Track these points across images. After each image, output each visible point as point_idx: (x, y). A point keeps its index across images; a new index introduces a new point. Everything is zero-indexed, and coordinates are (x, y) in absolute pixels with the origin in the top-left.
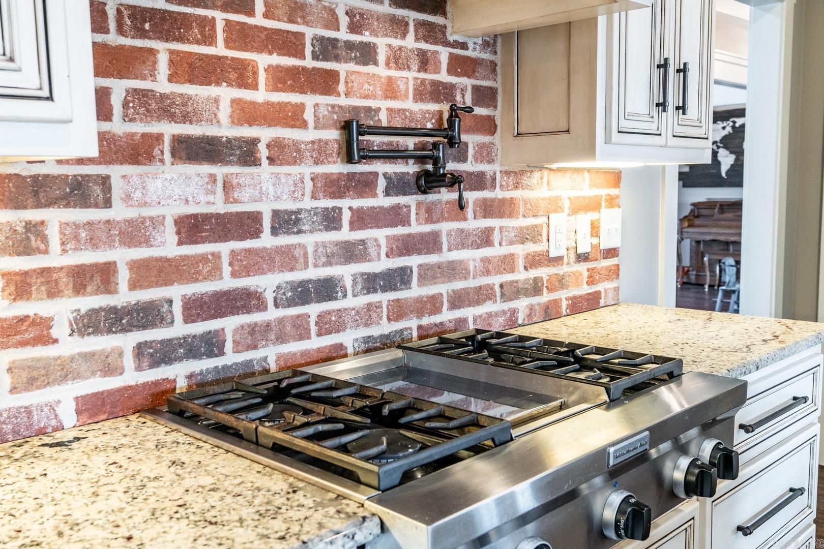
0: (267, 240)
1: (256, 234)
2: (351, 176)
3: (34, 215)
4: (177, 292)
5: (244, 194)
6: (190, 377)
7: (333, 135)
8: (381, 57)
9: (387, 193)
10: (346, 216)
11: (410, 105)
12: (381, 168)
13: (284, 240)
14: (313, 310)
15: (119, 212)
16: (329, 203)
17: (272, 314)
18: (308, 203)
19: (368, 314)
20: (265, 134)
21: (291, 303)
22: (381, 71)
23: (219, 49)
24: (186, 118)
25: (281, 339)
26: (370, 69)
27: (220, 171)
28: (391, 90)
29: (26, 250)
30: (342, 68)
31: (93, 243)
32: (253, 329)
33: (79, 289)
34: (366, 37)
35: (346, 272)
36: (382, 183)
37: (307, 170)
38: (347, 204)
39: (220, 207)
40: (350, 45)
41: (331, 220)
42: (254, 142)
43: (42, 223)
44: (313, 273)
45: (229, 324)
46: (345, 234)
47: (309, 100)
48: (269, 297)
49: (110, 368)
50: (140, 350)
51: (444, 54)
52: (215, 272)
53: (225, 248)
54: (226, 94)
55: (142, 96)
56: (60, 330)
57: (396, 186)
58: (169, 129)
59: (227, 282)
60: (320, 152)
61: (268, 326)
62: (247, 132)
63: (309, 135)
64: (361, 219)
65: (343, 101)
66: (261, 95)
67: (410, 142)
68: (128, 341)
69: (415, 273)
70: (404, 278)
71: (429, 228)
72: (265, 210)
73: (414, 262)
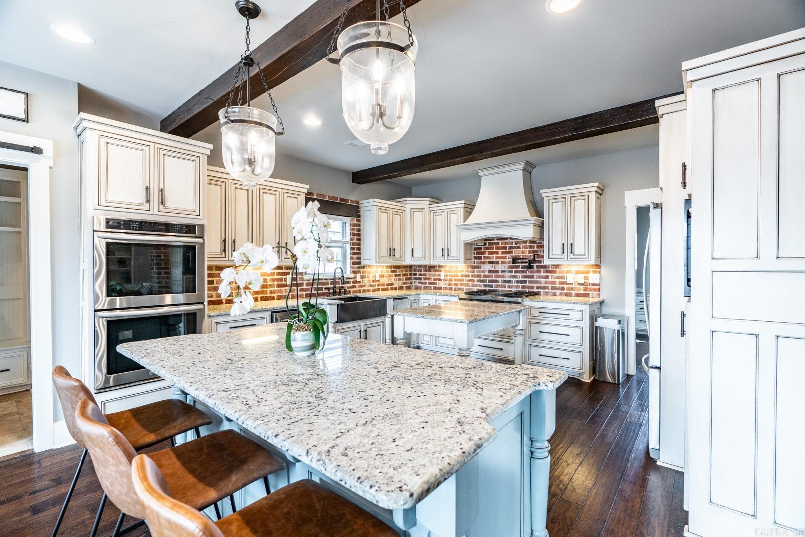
0: (500, 274)
1: (499, 273)
2: (515, 266)
3: (474, 269)
4: (488, 279)
5: (497, 268)
6: (489, 290)
7: (511, 260)
8: (521, 248)
9: (522, 268)
10: (514, 271)
11: (527, 254)
12: (521, 264)
13: (502, 274)
14: (507, 285)
15: (482, 269)
16: (511, 269)
17: (500, 284)
18: (507, 269)
19: (517, 287)
20: (500, 260)
21: (503, 283)
22: (521, 249)
23: (495, 250)
24: (490, 259)
25: (501, 287)
26: (519, 249)
27: (494, 265)
28: (523, 252)
29: (472, 273)
30: (513, 250)
31: (479, 273)
32: (497, 285)
33: (477, 277)
34: (518, 245)
35: (514, 280)
36: (521, 267)
37: (507, 265)
38: (514, 270)
39: (494, 269)
40: (515, 247)
41: (511, 272)
42: (499, 261)
44: (507, 279)
45: (494, 284)
46: (513, 274)
47: (508, 255)
48: (500, 282)
49: (480, 287)
50: (483, 285)
51: (535, 245)
52: (493, 277)
53: (494, 274)
54: (495, 255)
55: (485, 256)
56: (475, 281)
57: (523, 267)
58: (487, 260)
59: (494, 279)
60: (509, 262)
61: (499, 286)
62: (498, 260)
63: (508, 260)
64: (516, 272)
65: (514, 255)
66: (500, 255)
67: (527, 260)
68: (482, 284)
69: (528, 282)
70: (525, 282)
71: (531, 274)
72: (500, 270)
73: (528, 280)
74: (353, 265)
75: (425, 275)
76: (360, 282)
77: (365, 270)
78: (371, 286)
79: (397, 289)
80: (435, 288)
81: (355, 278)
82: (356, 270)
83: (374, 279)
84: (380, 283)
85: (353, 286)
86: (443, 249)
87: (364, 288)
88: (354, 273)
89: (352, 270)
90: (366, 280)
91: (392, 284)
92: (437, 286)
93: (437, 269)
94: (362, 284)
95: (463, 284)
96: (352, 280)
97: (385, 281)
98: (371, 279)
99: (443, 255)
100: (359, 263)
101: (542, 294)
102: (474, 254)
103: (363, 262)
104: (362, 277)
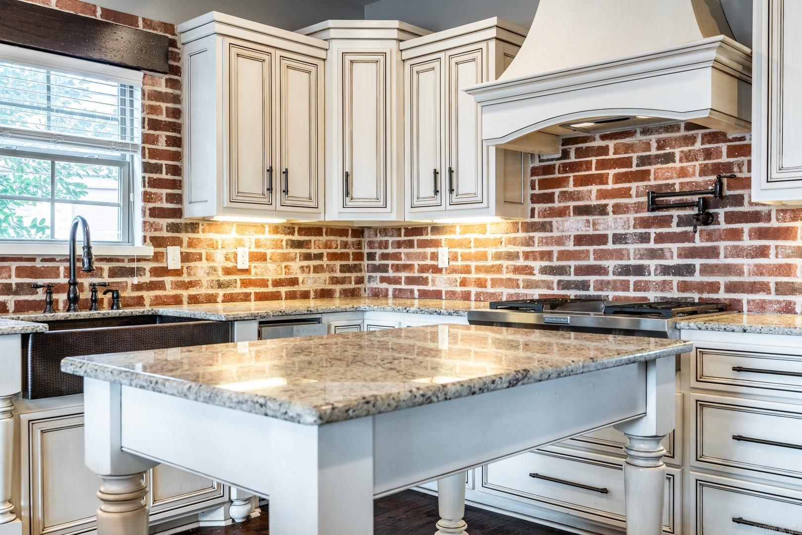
0: (610, 246)
1: (605, 243)
2: (655, 218)
3: (531, 234)
4: (573, 263)
5: (601, 227)
6: (576, 296)
7: (644, 199)
8: (677, 158)
9: (678, 225)
10: (653, 236)
11: (697, 179)
12: (675, 213)
13: (618, 246)
14: (632, 279)
15: (555, 234)
16: (643, 231)
17: (611, 277)
18: (632, 230)
19: (664, 286)
20: (611, 202)
21: (620, 274)
22: (677, 165)
23: (593, 171)
24: (579, 199)
25: (615, 289)
26: (671, 165)
27: (591, 218)
28: (683, 173)
29: (528, 245)
30: (652, 168)
31: (547, 244)
32: (602, 282)
33: (542, 259)
34: (668, 150)
35: (652, 264)
36: (675, 220)
37: (632, 216)
38: (653, 231)
39: (591, 232)
40: (657, 157)
41: (644, 238)
42: (606, 206)
43: (533, 237)
44: (633, 262)
45: (592, 279)
46: (652, 245)
47: (634, 185)
48: (611, 270)
49: (550, 287)
50: (559, 282)
51: (724, 147)
52: (587, 257)
53: (591, 248)
54: (594, 188)
55: (563, 194)
56: (536, 272)
57: (682, 222)
58: (572, 204)
59: (592, 262)
60: (638, 207)
61: (608, 282)
62: (603, 202)
63: (634, 200)
64: (660, 238)
65: (653, 183)
66: (610, 186)
67: (695, 198)
68: (555, 279)
69: (698, 268)
70: (689, 270)
71: (709, 244)
72: (610, 233)
73: (697, 262)
74: (152, 220)
75: (396, 256)
76: (177, 272)
77: (200, 235)
78: (220, 285)
79: (312, 294)
80: (424, 294)
81: (157, 257)
82: (165, 234)
83: (230, 265)
84: (252, 277)
85: (151, 282)
86: (436, 173)
87: (193, 291)
88: (157, 242)
89: (149, 235)
90: (200, 269)
91: (294, 282)
92: (430, 287)
93: (429, 237)
94: (185, 278)
95: (501, 280)
96: (148, 266)
97: (271, 271)
98: (220, 261)
99: (436, 192)
100: (178, 213)
101: (745, 308)
102: (533, 188)
103: (192, 211)
104: (186, 258)
